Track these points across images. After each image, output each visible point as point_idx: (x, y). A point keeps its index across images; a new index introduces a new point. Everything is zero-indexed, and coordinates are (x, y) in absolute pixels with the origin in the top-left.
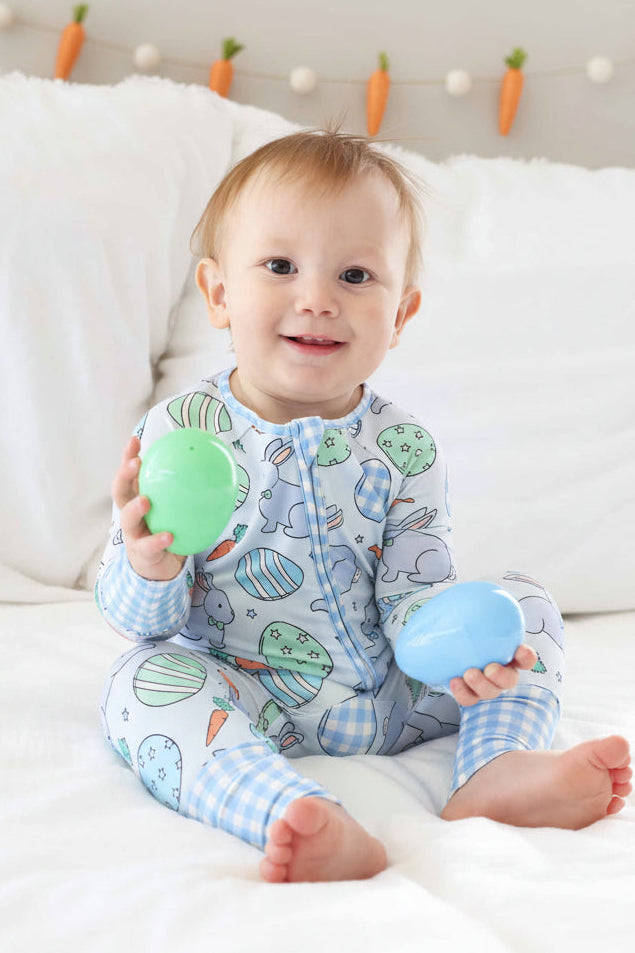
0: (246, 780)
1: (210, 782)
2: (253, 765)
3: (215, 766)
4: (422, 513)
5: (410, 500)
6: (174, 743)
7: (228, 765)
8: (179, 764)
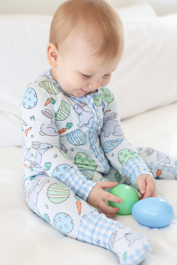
0: (96, 224)
1: (86, 227)
2: (97, 219)
3: (85, 222)
4: (113, 114)
5: (110, 110)
6: (68, 215)
7: (89, 221)
8: (72, 222)
